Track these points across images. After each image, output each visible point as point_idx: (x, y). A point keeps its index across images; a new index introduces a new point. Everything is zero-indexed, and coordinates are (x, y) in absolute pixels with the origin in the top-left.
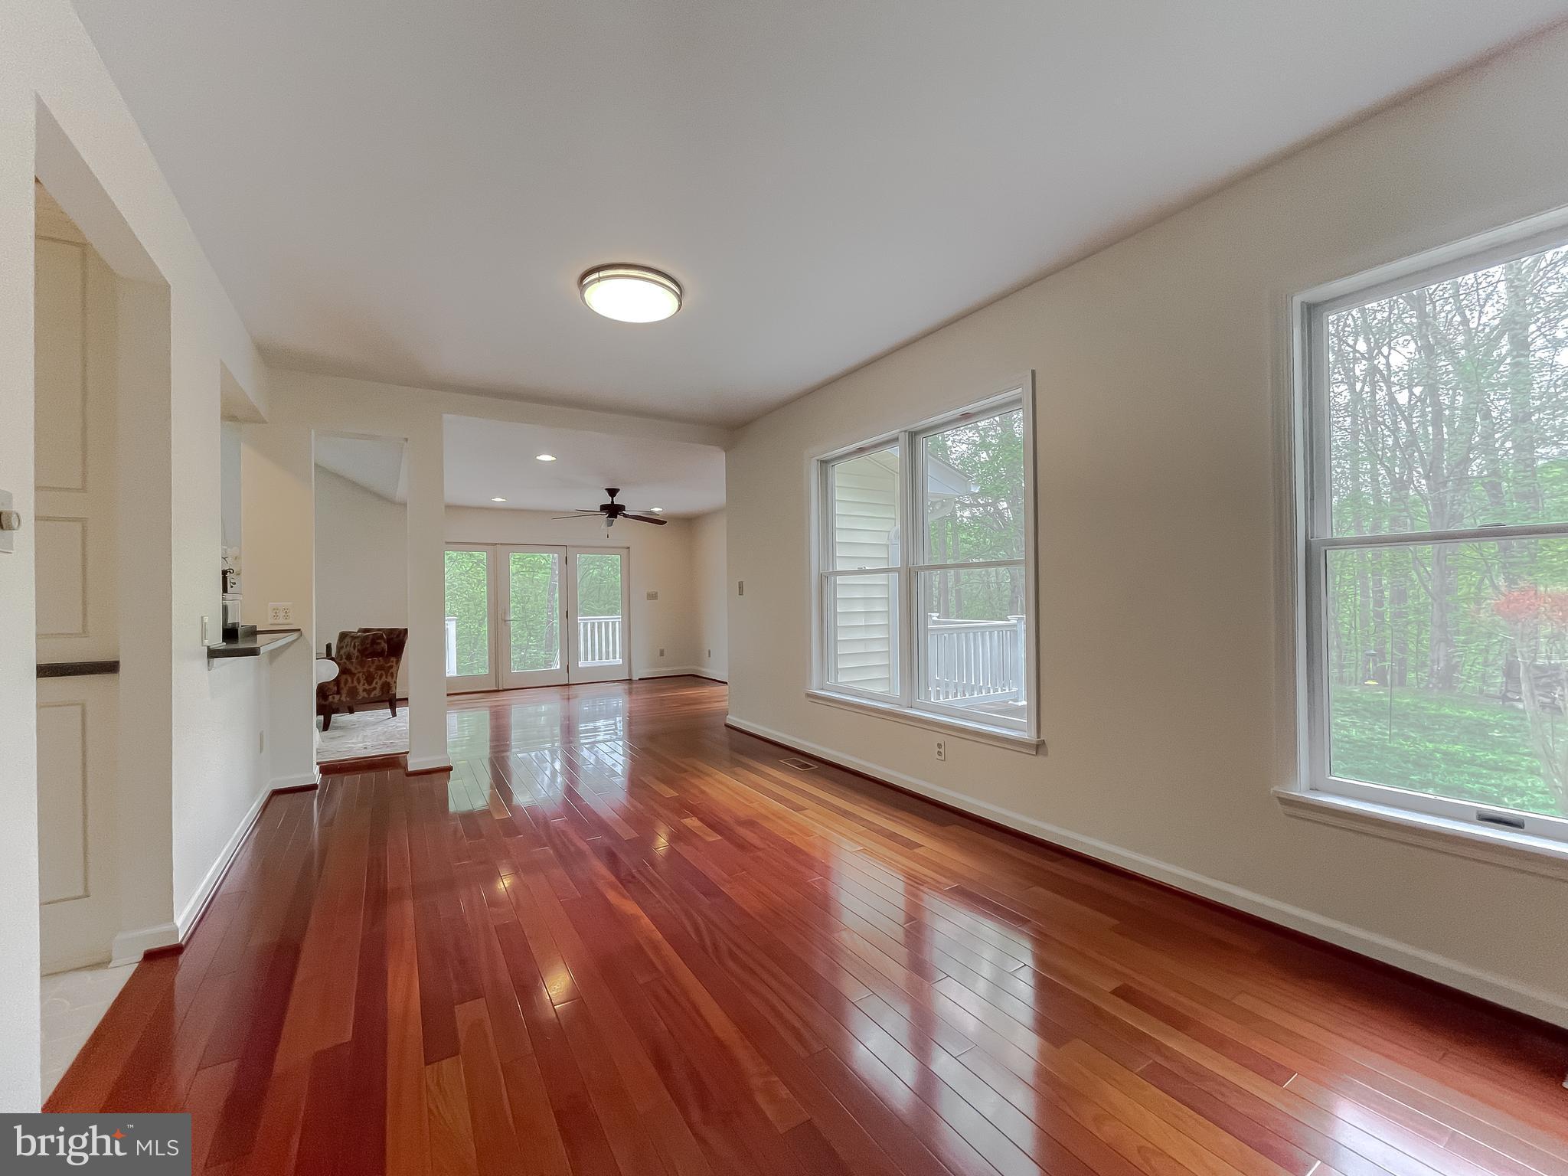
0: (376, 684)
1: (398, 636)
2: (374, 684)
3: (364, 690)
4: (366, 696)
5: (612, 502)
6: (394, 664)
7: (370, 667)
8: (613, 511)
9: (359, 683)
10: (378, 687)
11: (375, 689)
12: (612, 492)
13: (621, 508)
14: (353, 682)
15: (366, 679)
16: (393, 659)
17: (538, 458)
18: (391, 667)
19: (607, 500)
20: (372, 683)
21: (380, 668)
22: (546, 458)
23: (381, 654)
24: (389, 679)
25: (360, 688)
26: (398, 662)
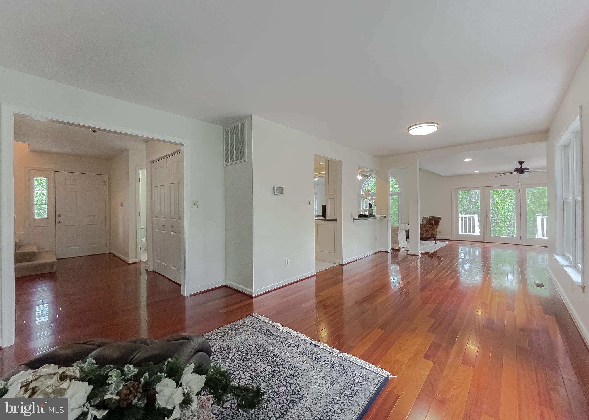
0: (430, 233)
1: (438, 219)
2: (429, 233)
3: (426, 234)
4: (426, 236)
5: (521, 167)
6: (436, 228)
7: (427, 228)
8: (521, 171)
9: (424, 232)
10: (430, 234)
11: (429, 234)
12: (521, 163)
13: (527, 169)
14: (422, 232)
15: (426, 231)
16: (435, 226)
17: (464, 160)
18: (435, 228)
19: (519, 166)
20: (428, 232)
21: (430, 228)
22: (468, 160)
23: (431, 224)
24: (434, 232)
25: (424, 234)
26: (437, 227)
